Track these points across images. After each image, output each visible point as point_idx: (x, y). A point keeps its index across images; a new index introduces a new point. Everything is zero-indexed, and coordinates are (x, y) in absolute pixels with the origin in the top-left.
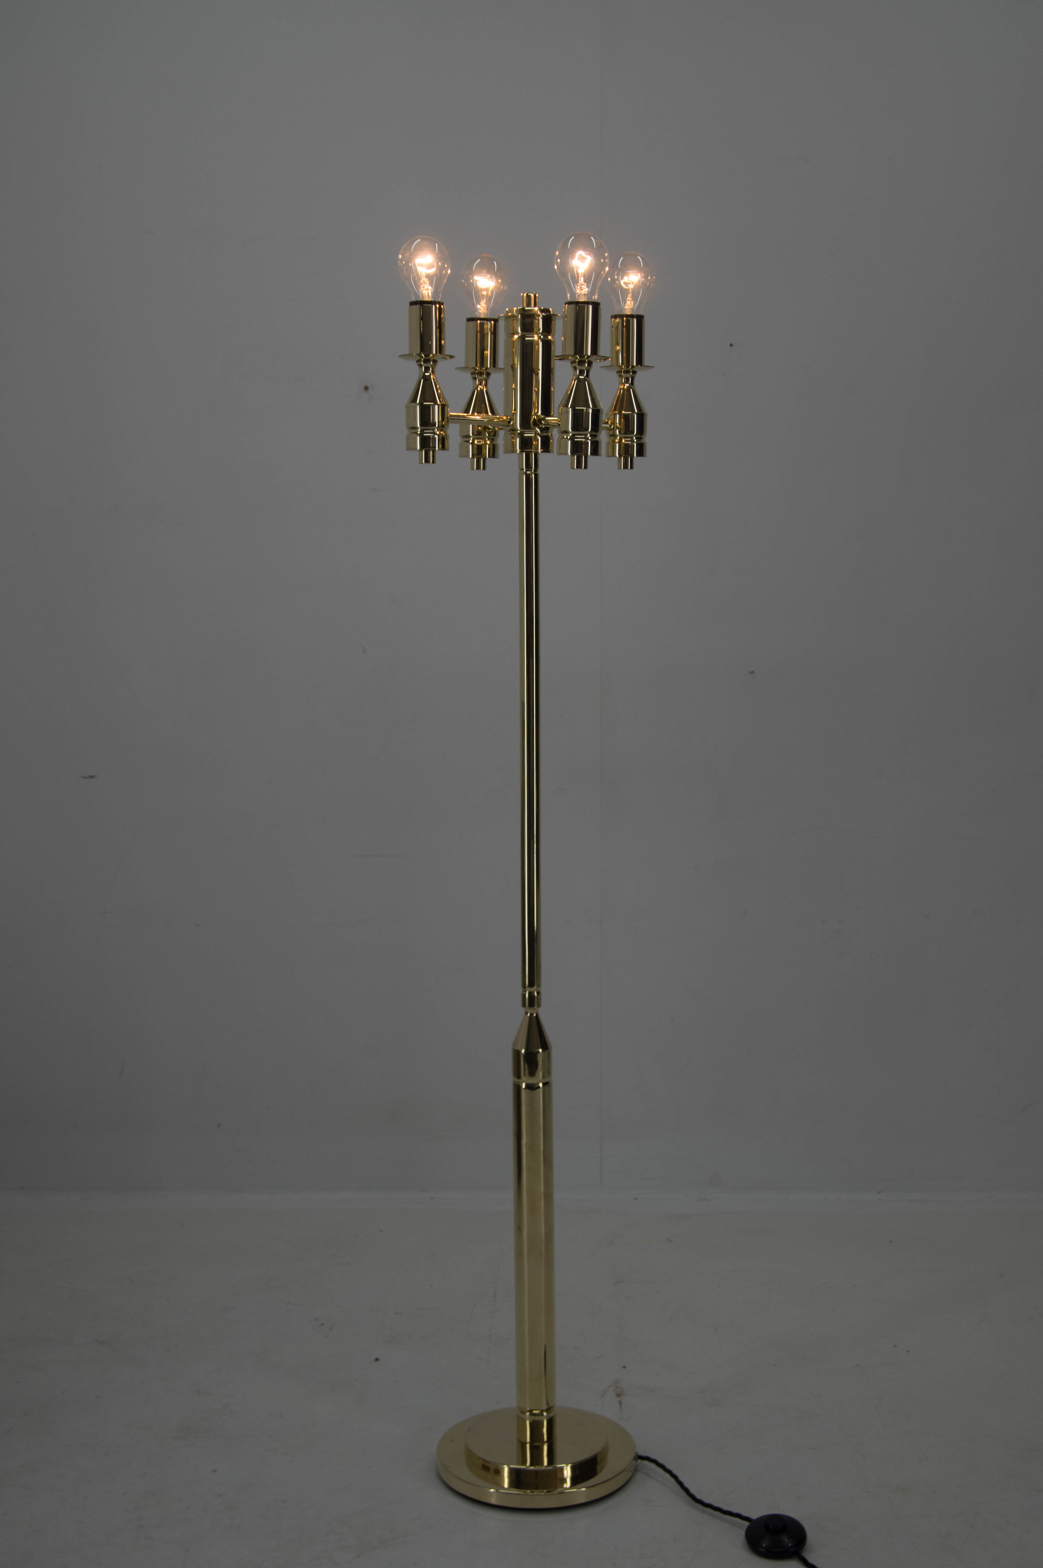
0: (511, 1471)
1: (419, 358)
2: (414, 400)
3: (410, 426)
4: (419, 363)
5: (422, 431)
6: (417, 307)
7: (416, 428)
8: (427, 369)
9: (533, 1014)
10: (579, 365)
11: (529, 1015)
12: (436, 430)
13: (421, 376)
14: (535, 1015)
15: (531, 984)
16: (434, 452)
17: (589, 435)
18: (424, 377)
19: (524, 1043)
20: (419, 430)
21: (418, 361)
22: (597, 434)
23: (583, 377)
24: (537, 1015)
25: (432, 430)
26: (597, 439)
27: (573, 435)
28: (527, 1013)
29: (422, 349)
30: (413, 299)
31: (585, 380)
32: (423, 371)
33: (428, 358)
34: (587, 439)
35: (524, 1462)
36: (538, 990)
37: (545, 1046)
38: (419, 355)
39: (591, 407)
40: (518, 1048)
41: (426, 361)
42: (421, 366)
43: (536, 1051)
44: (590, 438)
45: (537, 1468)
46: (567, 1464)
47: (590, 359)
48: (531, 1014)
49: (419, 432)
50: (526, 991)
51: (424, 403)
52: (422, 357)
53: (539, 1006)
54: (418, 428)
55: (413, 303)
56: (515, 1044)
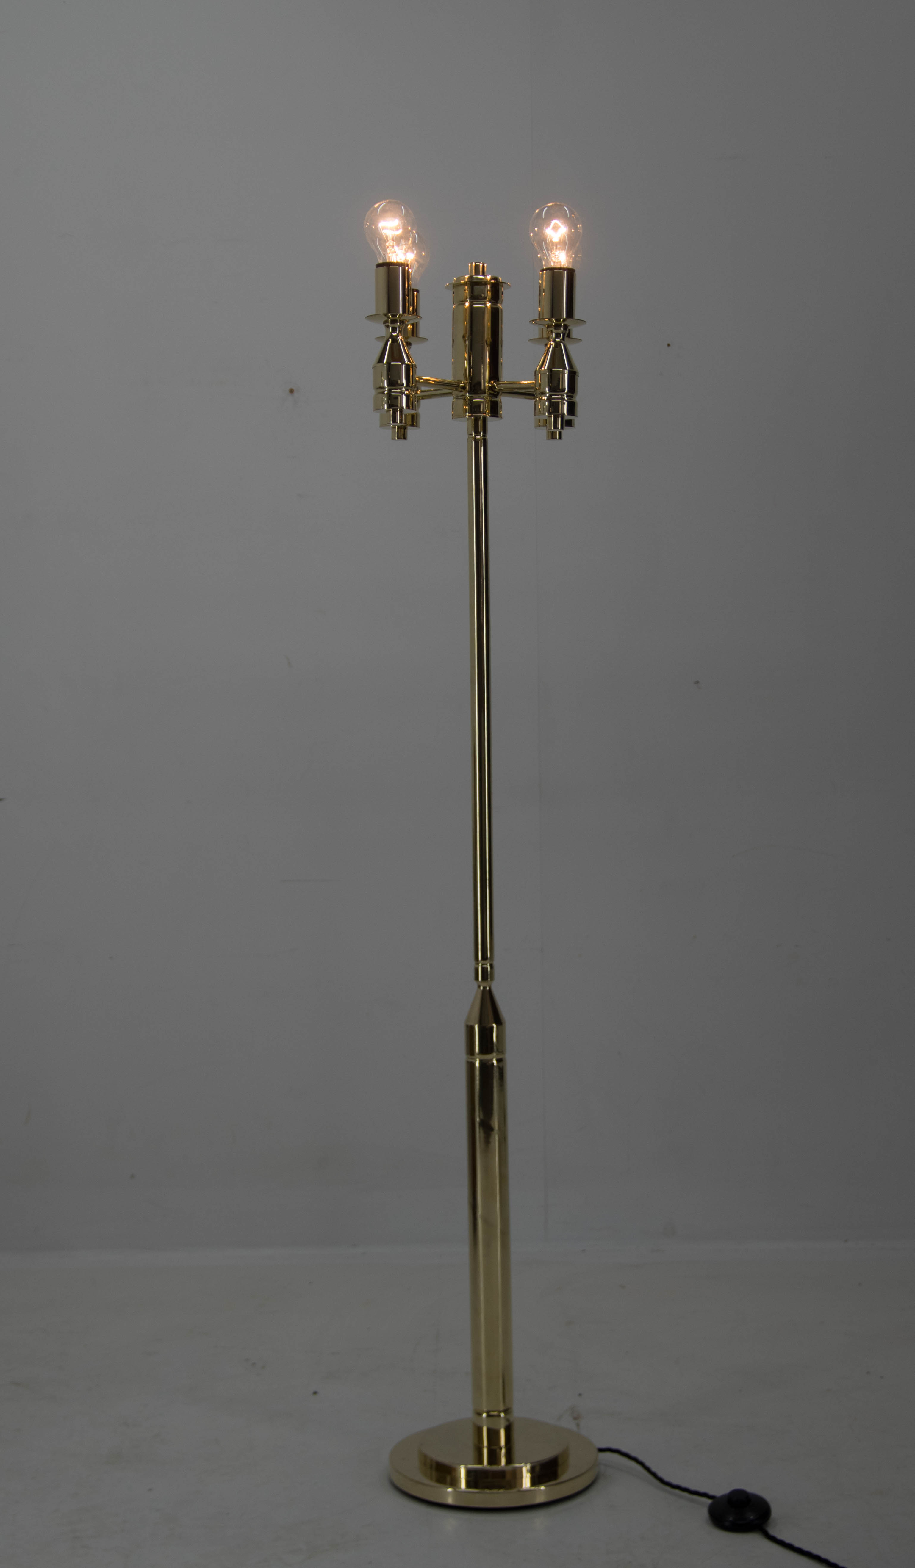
0: (469, 1472)
1: (386, 319)
2: (381, 360)
3: (378, 386)
4: (387, 324)
5: (390, 390)
6: (383, 270)
7: (384, 388)
8: (394, 330)
9: (486, 987)
10: (555, 329)
11: (482, 988)
12: (404, 389)
13: (389, 335)
14: (488, 988)
15: (484, 957)
16: (401, 411)
17: (565, 396)
18: (392, 337)
19: (477, 1019)
20: (387, 389)
21: (385, 322)
22: (574, 395)
23: (559, 340)
24: (490, 988)
25: (400, 389)
26: (573, 400)
27: (550, 396)
28: (479, 987)
29: (389, 311)
30: (381, 261)
31: (561, 342)
32: (391, 331)
33: (395, 318)
34: (563, 399)
35: (480, 1461)
36: (491, 962)
37: (499, 1021)
38: (386, 315)
39: (567, 368)
40: (471, 1023)
41: (394, 322)
42: (388, 327)
43: (489, 1025)
44: (566, 399)
45: (494, 1468)
46: (526, 1463)
47: (566, 323)
48: (484, 988)
49: (386, 392)
50: (478, 964)
51: (392, 363)
52: (389, 318)
53: (492, 979)
54: (385, 388)
55: (379, 265)
56: (469, 1018)
